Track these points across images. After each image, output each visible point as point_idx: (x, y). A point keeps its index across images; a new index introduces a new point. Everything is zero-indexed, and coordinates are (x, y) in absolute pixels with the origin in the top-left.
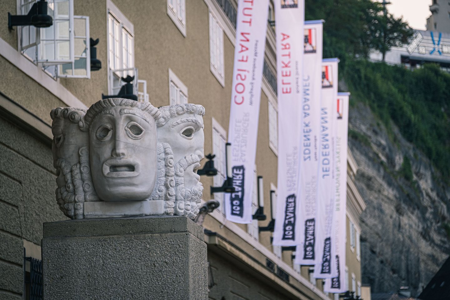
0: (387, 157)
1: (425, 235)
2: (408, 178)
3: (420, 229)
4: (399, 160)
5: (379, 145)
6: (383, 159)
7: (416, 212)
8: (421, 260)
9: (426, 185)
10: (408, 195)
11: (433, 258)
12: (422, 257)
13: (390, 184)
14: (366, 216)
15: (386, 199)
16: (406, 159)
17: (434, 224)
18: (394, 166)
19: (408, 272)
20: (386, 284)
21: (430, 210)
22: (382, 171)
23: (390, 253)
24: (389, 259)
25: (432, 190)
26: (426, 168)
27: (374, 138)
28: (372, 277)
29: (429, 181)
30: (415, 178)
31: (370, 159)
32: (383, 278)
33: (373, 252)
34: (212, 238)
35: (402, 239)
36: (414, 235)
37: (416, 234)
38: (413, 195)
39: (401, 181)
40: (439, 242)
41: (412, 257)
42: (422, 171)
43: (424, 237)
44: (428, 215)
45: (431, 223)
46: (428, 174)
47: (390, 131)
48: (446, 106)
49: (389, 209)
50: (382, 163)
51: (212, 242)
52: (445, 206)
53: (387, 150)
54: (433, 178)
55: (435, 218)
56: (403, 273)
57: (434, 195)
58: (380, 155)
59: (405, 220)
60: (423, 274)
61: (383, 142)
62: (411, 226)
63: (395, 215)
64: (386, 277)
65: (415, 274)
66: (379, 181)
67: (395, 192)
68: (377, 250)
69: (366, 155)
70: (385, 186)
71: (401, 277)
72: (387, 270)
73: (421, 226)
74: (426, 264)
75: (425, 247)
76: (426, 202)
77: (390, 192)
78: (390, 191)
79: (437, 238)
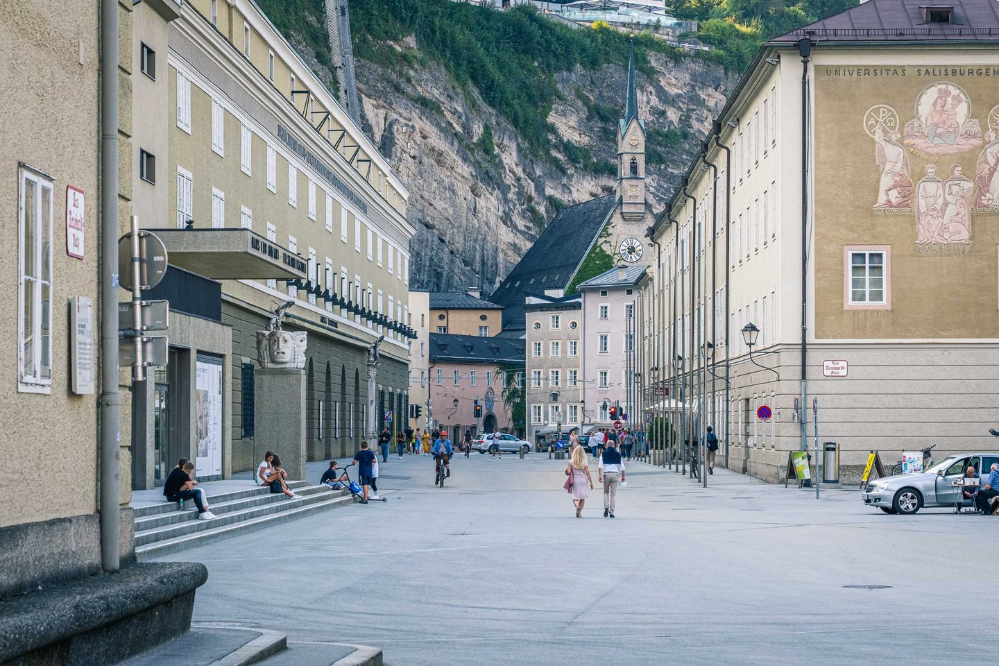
0: (464, 127)
1: (506, 219)
2: (488, 151)
3: (501, 214)
4: (478, 130)
5: (455, 112)
6: (459, 129)
7: (497, 192)
8: (500, 250)
9: (510, 158)
10: (487, 173)
11: (515, 247)
12: (501, 246)
13: (465, 159)
14: (434, 199)
15: (459, 178)
16: (486, 128)
17: (518, 207)
18: (472, 138)
19: (483, 264)
20: (457, 278)
21: (513, 189)
22: (456, 144)
23: (462, 242)
24: (461, 249)
25: (517, 165)
26: (510, 139)
27: (447, 104)
28: (439, 270)
29: (515, 155)
30: (496, 151)
31: (442, 130)
32: (453, 271)
33: (442, 241)
34: (288, 318)
35: (477, 225)
36: (493, 220)
37: (495, 218)
38: (493, 172)
39: (479, 155)
40: (523, 228)
41: (489, 246)
42: (506, 142)
43: (505, 223)
44: (510, 196)
45: (514, 206)
46: (513, 146)
47: (467, 94)
48: (540, 59)
49: (463, 190)
50: (456, 135)
51: (288, 321)
52: (532, 184)
53: (463, 118)
54: (519, 150)
55: (519, 200)
56: (478, 267)
57: (519, 171)
58: (455, 125)
59: (481, 202)
60: (501, 266)
61: (460, 109)
62: (488, 209)
63: (470, 196)
64: (456, 271)
65: (492, 267)
66: (452, 156)
67: (471, 169)
68: (447, 239)
69: (438, 125)
70: (460, 162)
71: (474, 270)
72: (458, 262)
73: (501, 209)
74: (505, 254)
75: (506, 235)
76: (509, 180)
77: (465, 170)
78: (465, 167)
79: (520, 223)
